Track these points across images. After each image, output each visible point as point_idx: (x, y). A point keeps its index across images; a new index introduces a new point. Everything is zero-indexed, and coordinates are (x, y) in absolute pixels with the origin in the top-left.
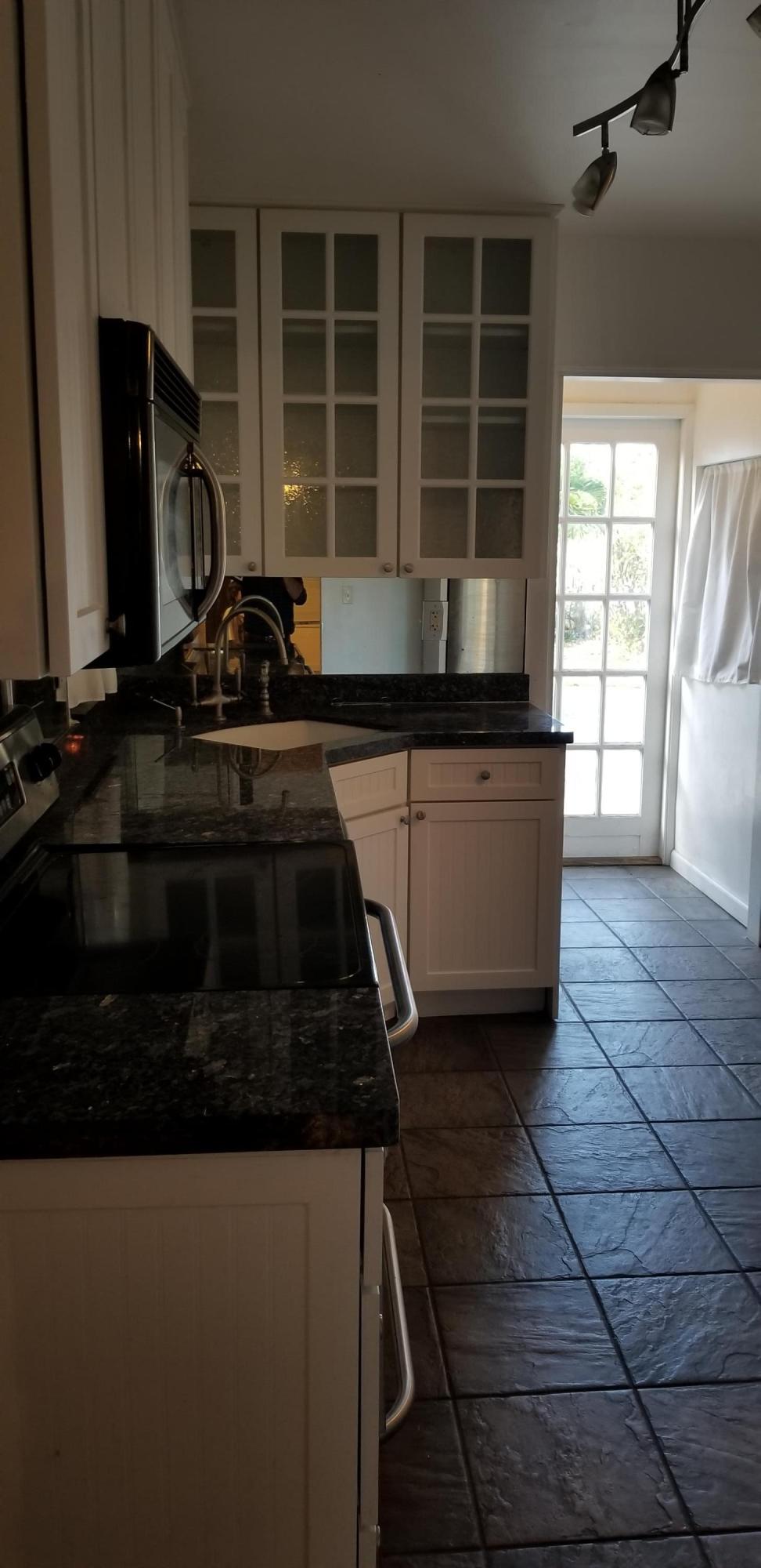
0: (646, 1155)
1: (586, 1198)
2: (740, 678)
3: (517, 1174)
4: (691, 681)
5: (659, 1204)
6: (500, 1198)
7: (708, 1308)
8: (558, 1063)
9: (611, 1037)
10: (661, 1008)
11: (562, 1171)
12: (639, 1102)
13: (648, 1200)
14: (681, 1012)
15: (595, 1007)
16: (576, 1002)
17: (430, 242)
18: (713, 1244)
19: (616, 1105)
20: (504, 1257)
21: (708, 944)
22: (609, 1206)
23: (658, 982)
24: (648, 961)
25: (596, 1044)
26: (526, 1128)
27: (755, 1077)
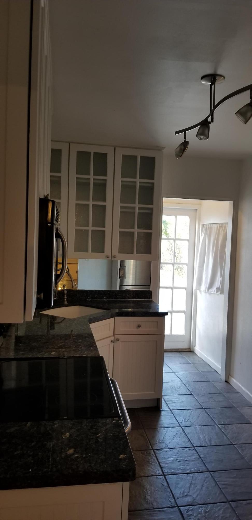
0: (194, 459)
1: (175, 476)
2: (217, 292)
3: (152, 468)
4: (200, 291)
5: (200, 478)
6: (146, 477)
7: (219, 516)
8: (163, 426)
9: (179, 415)
10: (195, 404)
11: (167, 466)
12: (190, 439)
13: (196, 476)
14: (201, 406)
15: (173, 404)
16: (167, 403)
17: (124, 156)
18: (218, 492)
19: (183, 441)
20: (149, 499)
21: (208, 381)
22: (183, 479)
23: (194, 395)
24: (189, 387)
25: (175, 418)
26: (154, 450)
27: (227, 429)
